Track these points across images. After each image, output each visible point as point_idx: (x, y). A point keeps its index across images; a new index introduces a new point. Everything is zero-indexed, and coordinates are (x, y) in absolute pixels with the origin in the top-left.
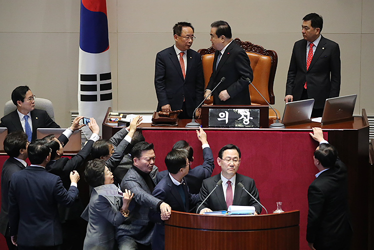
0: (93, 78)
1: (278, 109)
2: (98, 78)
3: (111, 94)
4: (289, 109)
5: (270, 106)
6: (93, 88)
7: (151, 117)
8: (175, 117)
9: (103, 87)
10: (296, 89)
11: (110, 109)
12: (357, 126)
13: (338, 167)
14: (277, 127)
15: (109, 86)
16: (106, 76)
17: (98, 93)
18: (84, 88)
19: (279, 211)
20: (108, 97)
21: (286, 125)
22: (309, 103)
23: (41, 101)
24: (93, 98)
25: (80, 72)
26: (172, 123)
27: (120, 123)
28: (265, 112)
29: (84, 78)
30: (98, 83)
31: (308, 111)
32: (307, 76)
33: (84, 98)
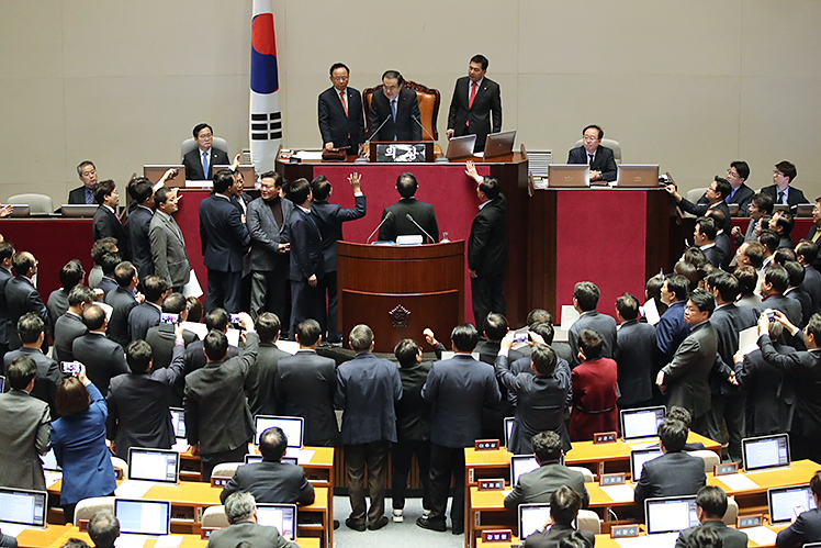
0: (264, 117)
1: (442, 145)
2: (269, 117)
3: (280, 133)
4: (453, 145)
5: (435, 142)
6: (264, 127)
7: (321, 153)
8: (345, 153)
9: (274, 126)
10: (459, 125)
11: (281, 147)
12: (516, 160)
13: (501, 198)
14: (442, 161)
15: (278, 125)
16: (276, 116)
17: (269, 131)
18: (255, 127)
19: (446, 241)
20: (278, 135)
21: (450, 160)
22: (472, 139)
23: (218, 140)
24: (264, 137)
25: (251, 113)
26: (342, 159)
27: (291, 159)
28: (430, 148)
29: (255, 117)
30: (269, 122)
31: (471, 146)
32: (470, 115)
33: (255, 137)
